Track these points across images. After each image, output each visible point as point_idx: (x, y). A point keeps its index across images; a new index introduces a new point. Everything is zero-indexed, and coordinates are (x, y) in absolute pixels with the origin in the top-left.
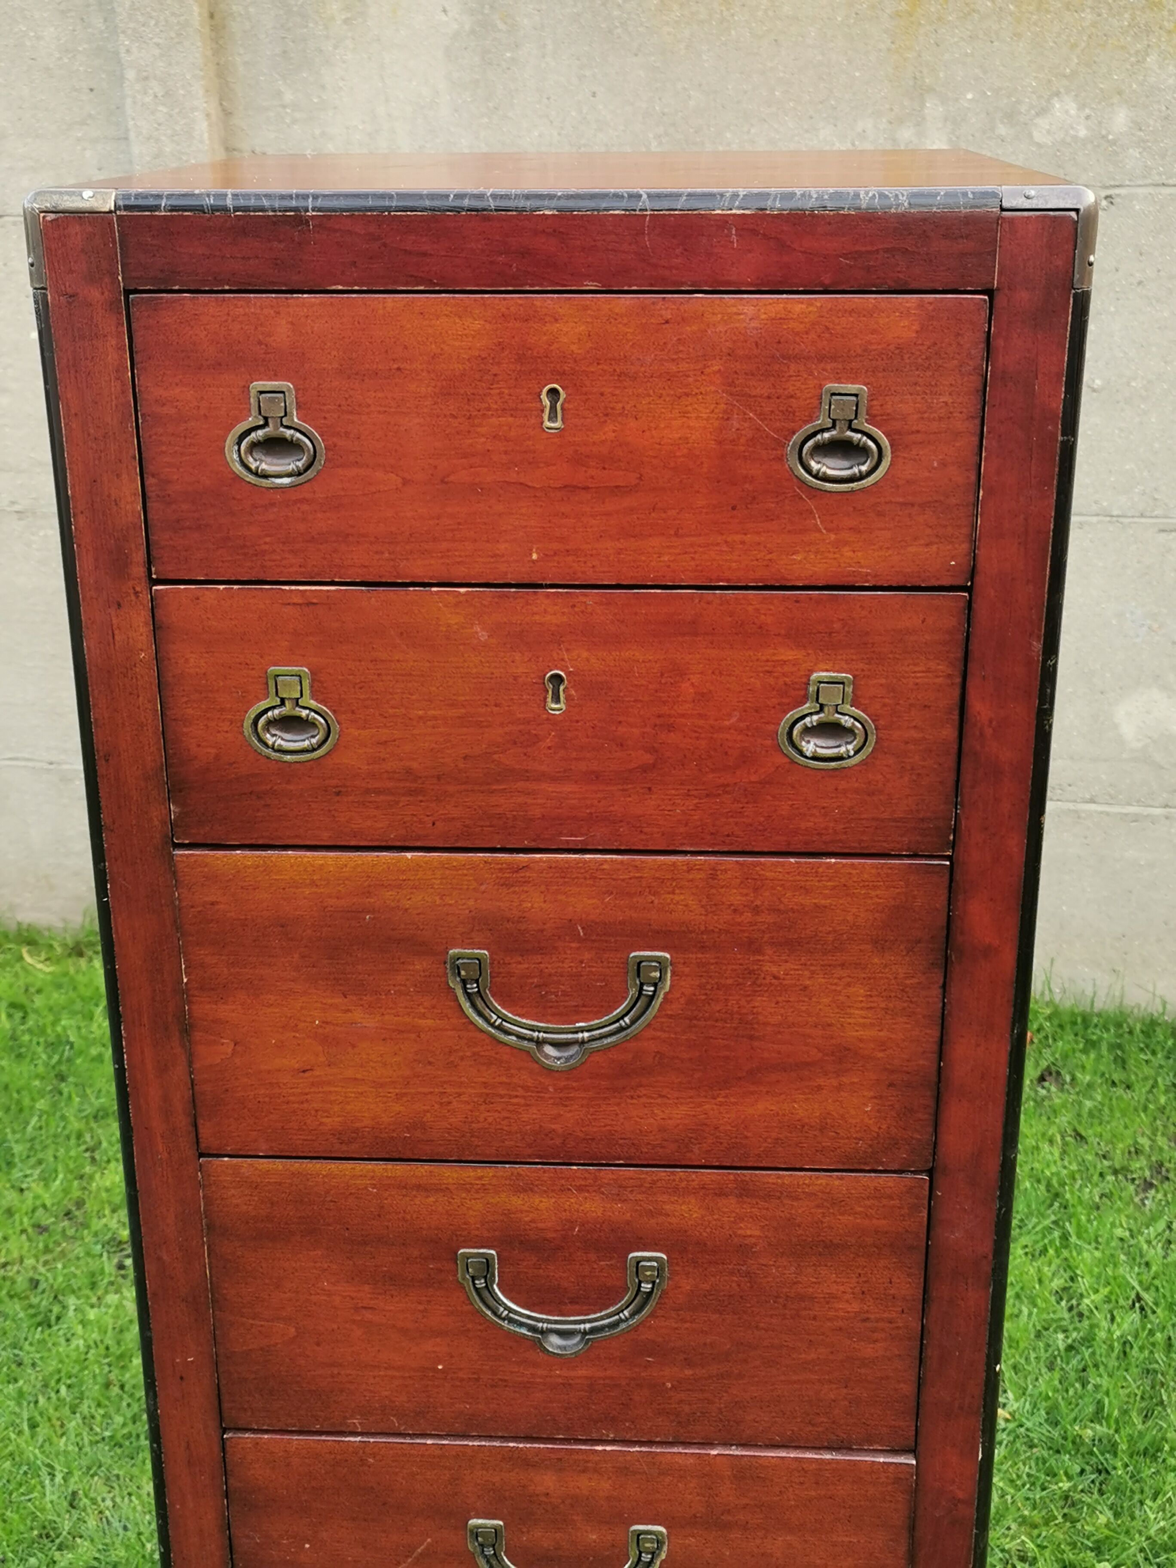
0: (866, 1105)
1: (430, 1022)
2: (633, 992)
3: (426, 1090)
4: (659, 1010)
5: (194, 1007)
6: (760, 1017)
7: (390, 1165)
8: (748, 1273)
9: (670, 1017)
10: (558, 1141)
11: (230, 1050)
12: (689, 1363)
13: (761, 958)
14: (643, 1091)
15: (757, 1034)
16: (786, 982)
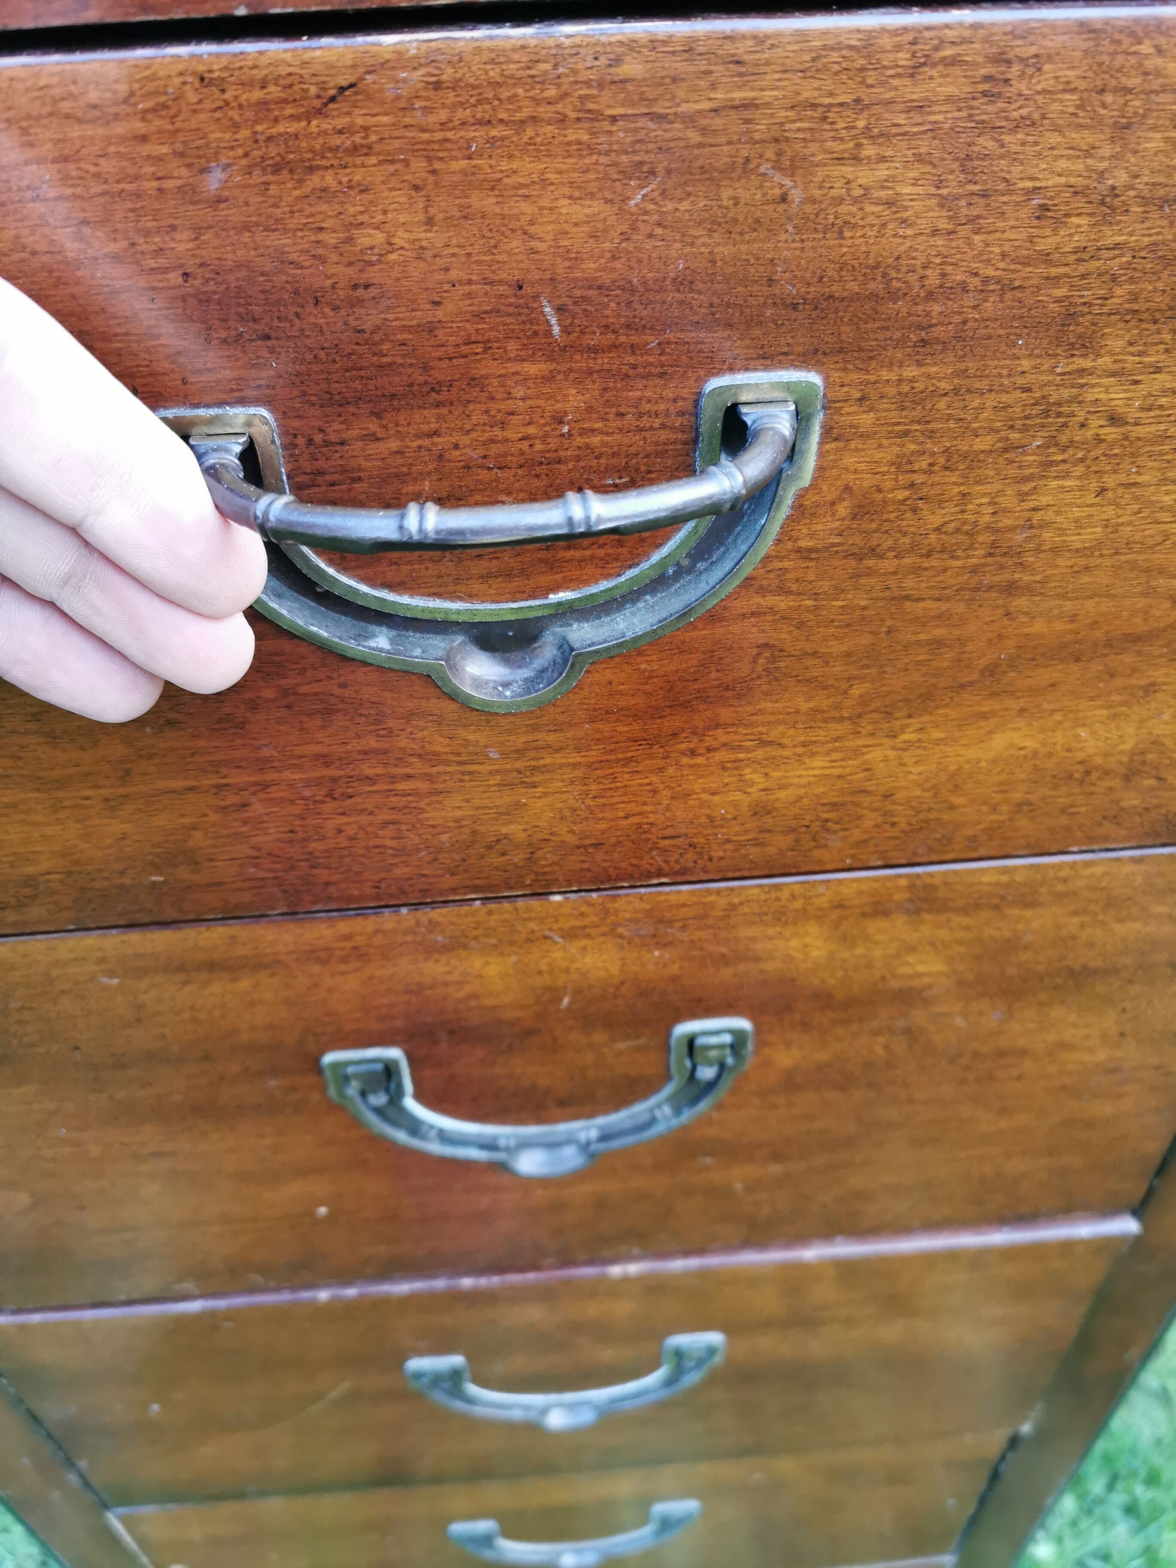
3: (178, 784)
4: (778, 541)
6: (1047, 535)
7: (135, 937)
8: (908, 1031)
9: (806, 554)
10: (518, 857)
12: (777, 1156)
13: (1086, 363)
14: (722, 736)
15: (1027, 578)
16: (1139, 431)
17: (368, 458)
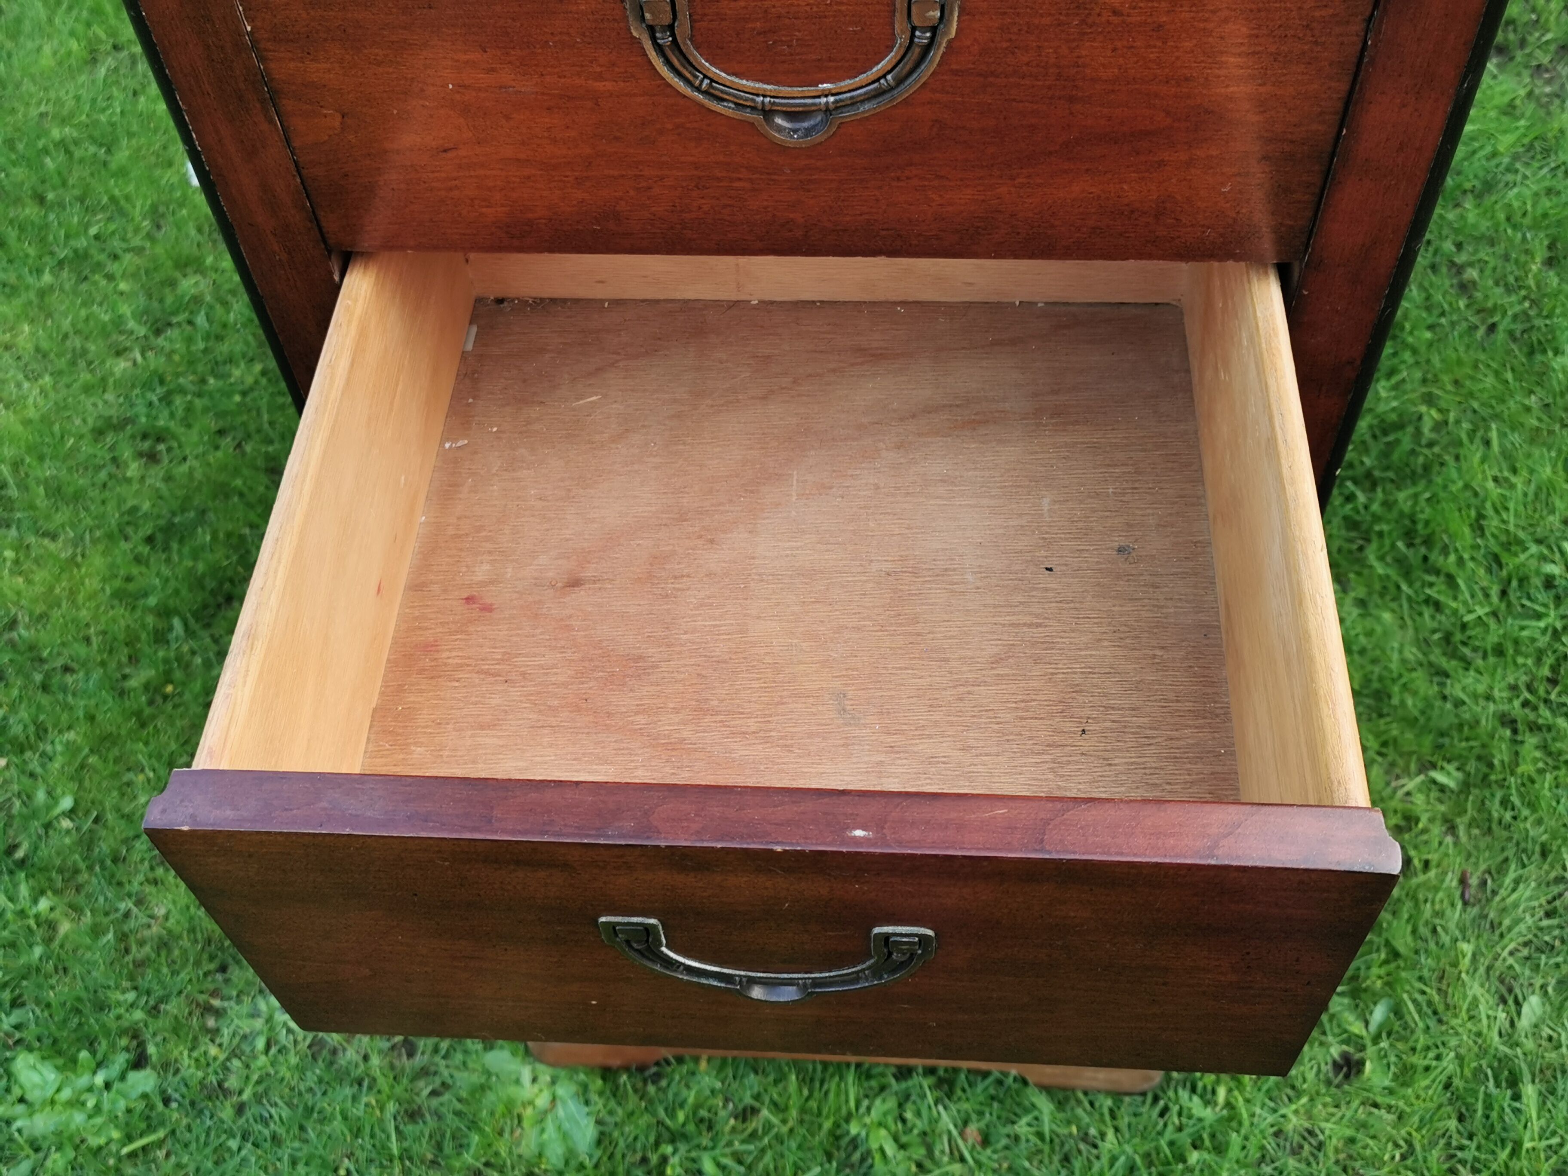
0: (1223, 184)
1: (609, 85)
2: (902, 40)
3: (615, 173)
4: (939, 65)
5: (272, 65)
6: (1088, 71)
9: (955, 73)
11: (337, 124)
14: (914, 171)
15: (1080, 94)
16: (1129, 20)
17: (730, 9)
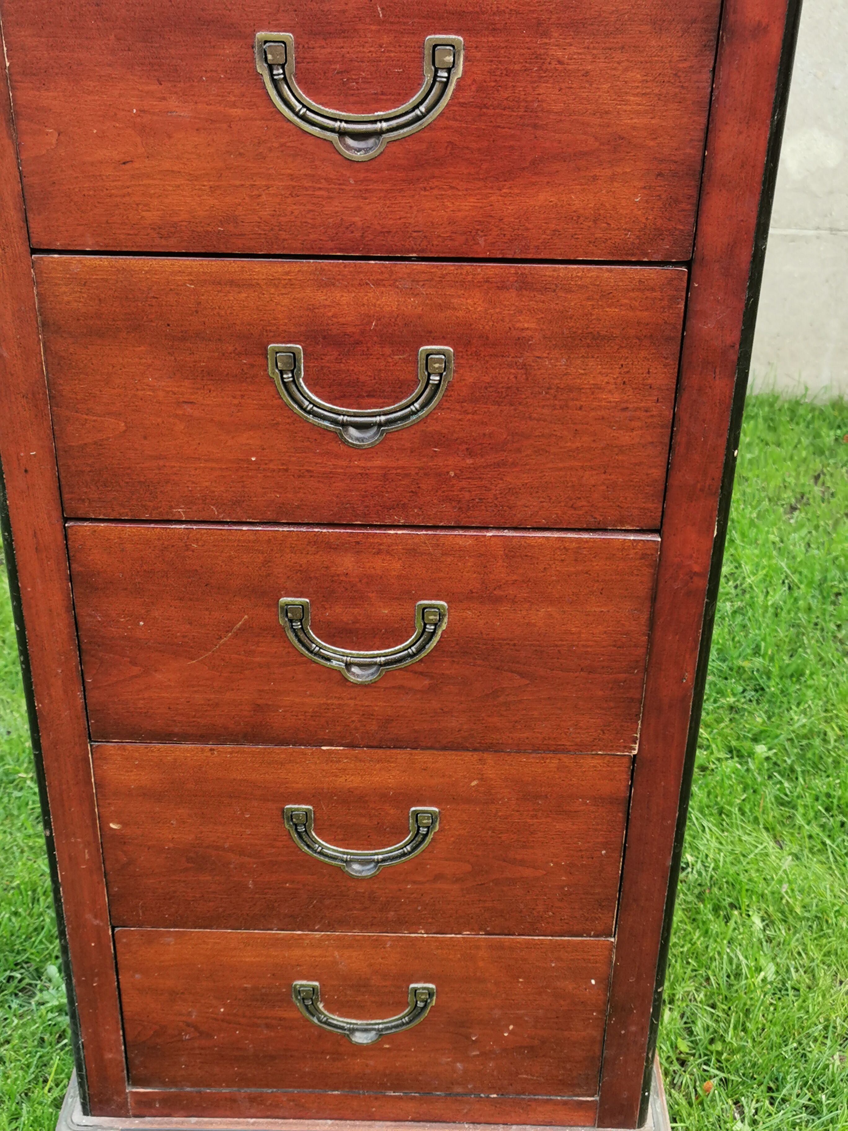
0: (635, 195)
1: (239, 111)
2: (428, 78)
3: (238, 183)
4: (452, 98)
5: (18, 93)
6: (544, 105)
7: (205, 261)
8: (524, 366)
9: (462, 105)
10: (358, 234)
11: (54, 141)
12: (470, 453)
13: (547, 41)
14: (435, 183)
15: (541, 123)
16: (570, 67)
